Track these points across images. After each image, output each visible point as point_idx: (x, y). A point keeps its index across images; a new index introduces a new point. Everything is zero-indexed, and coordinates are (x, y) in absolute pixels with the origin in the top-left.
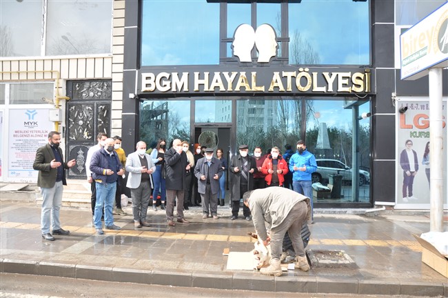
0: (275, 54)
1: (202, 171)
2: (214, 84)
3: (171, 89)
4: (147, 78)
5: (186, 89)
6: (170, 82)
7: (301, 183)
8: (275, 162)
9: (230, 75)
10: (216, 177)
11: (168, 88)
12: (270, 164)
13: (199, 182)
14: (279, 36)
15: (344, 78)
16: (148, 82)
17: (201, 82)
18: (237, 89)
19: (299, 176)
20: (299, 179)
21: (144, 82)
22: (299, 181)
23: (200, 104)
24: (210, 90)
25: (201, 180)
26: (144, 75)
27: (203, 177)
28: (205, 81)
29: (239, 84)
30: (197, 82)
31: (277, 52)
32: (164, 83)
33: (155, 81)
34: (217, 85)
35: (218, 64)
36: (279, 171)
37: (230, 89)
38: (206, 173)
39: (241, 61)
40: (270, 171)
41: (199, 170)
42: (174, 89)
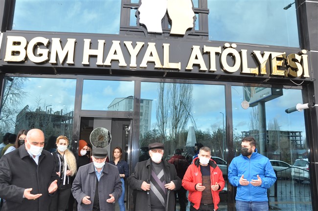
0: (192, 26)
1: (85, 187)
2: (111, 56)
3: (49, 60)
4: (15, 43)
5: (70, 60)
6: (48, 50)
7: (253, 205)
8: (205, 171)
9: (134, 45)
10: (112, 199)
11: (44, 58)
12: (197, 174)
13: (79, 207)
14: (196, 6)
15: (278, 59)
16: (16, 48)
17: (93, 52)
18: (144, 64)
19: (249, 194)
20: (250, 198)
21: (10, 48)
22: (250, 202)
23: (90, 84)
24: (105, 64)
25: (82, 203)
26: (11, 39)
27: (86, 199)
28: (99, 52)
29: (147, 58)
30: (87, 52)
31: (194, 24)
32: (40, 50)
33: (26, 48)
34: (115, 57)
35: (118, 33)
36: (214, 187)
37: (133, 63)
38: (93, 191)
39: (149, 30)
40: (200, 187)
41: (80, 186)
42: (53, 60)
